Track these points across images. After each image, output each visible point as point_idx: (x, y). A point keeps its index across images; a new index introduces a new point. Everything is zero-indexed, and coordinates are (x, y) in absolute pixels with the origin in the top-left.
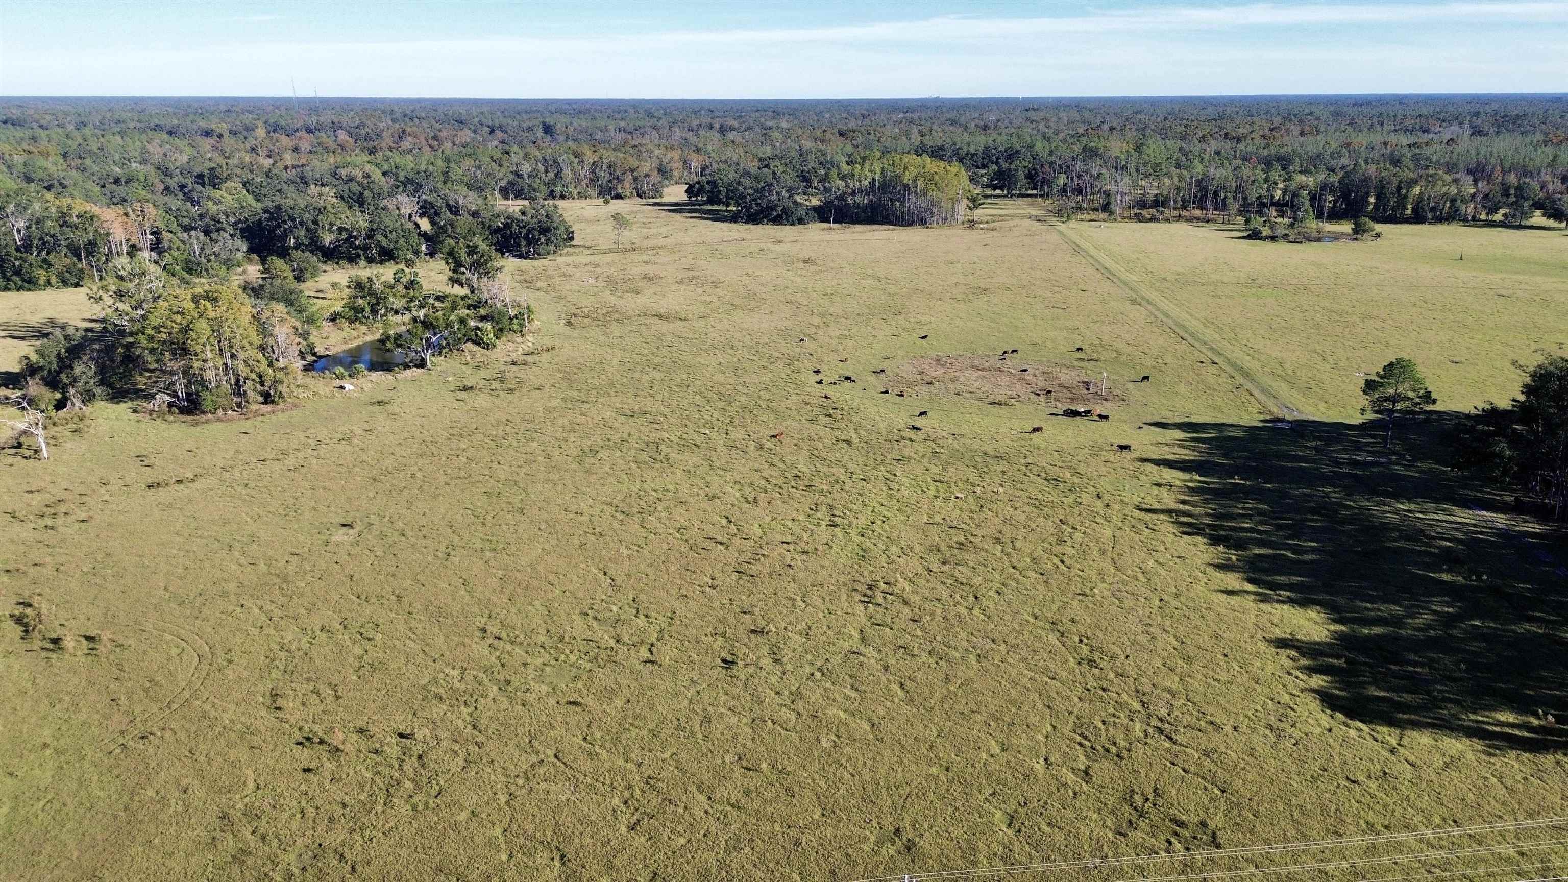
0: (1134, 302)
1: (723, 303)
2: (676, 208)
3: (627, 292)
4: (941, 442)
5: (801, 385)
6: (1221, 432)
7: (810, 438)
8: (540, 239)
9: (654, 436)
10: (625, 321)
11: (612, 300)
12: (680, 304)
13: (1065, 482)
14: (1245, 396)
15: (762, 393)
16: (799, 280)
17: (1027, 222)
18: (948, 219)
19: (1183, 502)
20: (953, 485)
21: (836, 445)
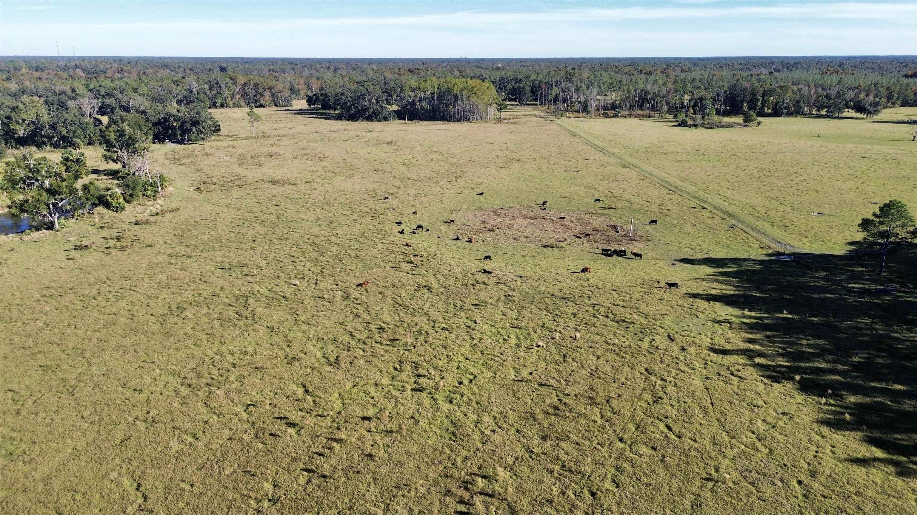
0: (624, 166)
1: (326, 172)
2: (300, 112)
3: (252, 165)
4: (511, 284)
5: (386, 235)
6: (740, 266)
7: (393, 285)
8: (191, 130)
9: (245, 289)
10: (244, 187)
11: (238, 170)
12: (292, 173)
13: (634, 323)
14: (743, 235)
15: (351, 243)
16: (384, 155)
17: (535, 119)
18: (484, 118)
19: (751, 341)
20: (531, 330)
21: (418, 291)
